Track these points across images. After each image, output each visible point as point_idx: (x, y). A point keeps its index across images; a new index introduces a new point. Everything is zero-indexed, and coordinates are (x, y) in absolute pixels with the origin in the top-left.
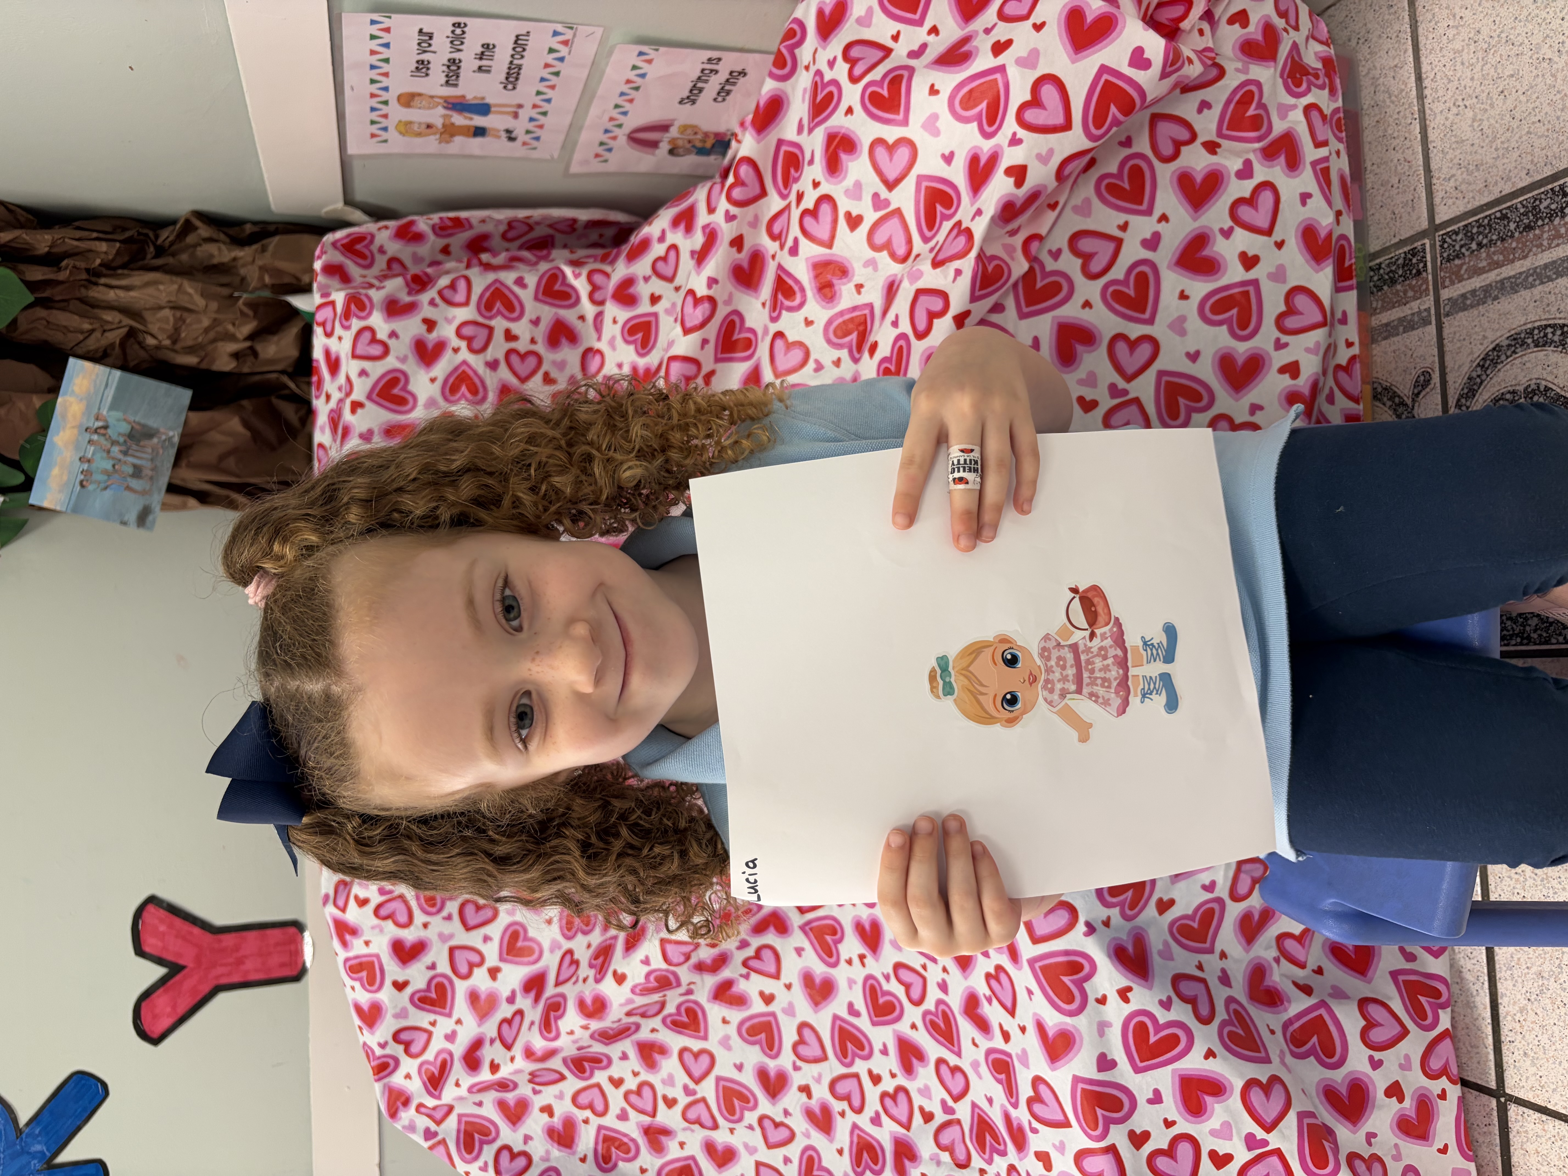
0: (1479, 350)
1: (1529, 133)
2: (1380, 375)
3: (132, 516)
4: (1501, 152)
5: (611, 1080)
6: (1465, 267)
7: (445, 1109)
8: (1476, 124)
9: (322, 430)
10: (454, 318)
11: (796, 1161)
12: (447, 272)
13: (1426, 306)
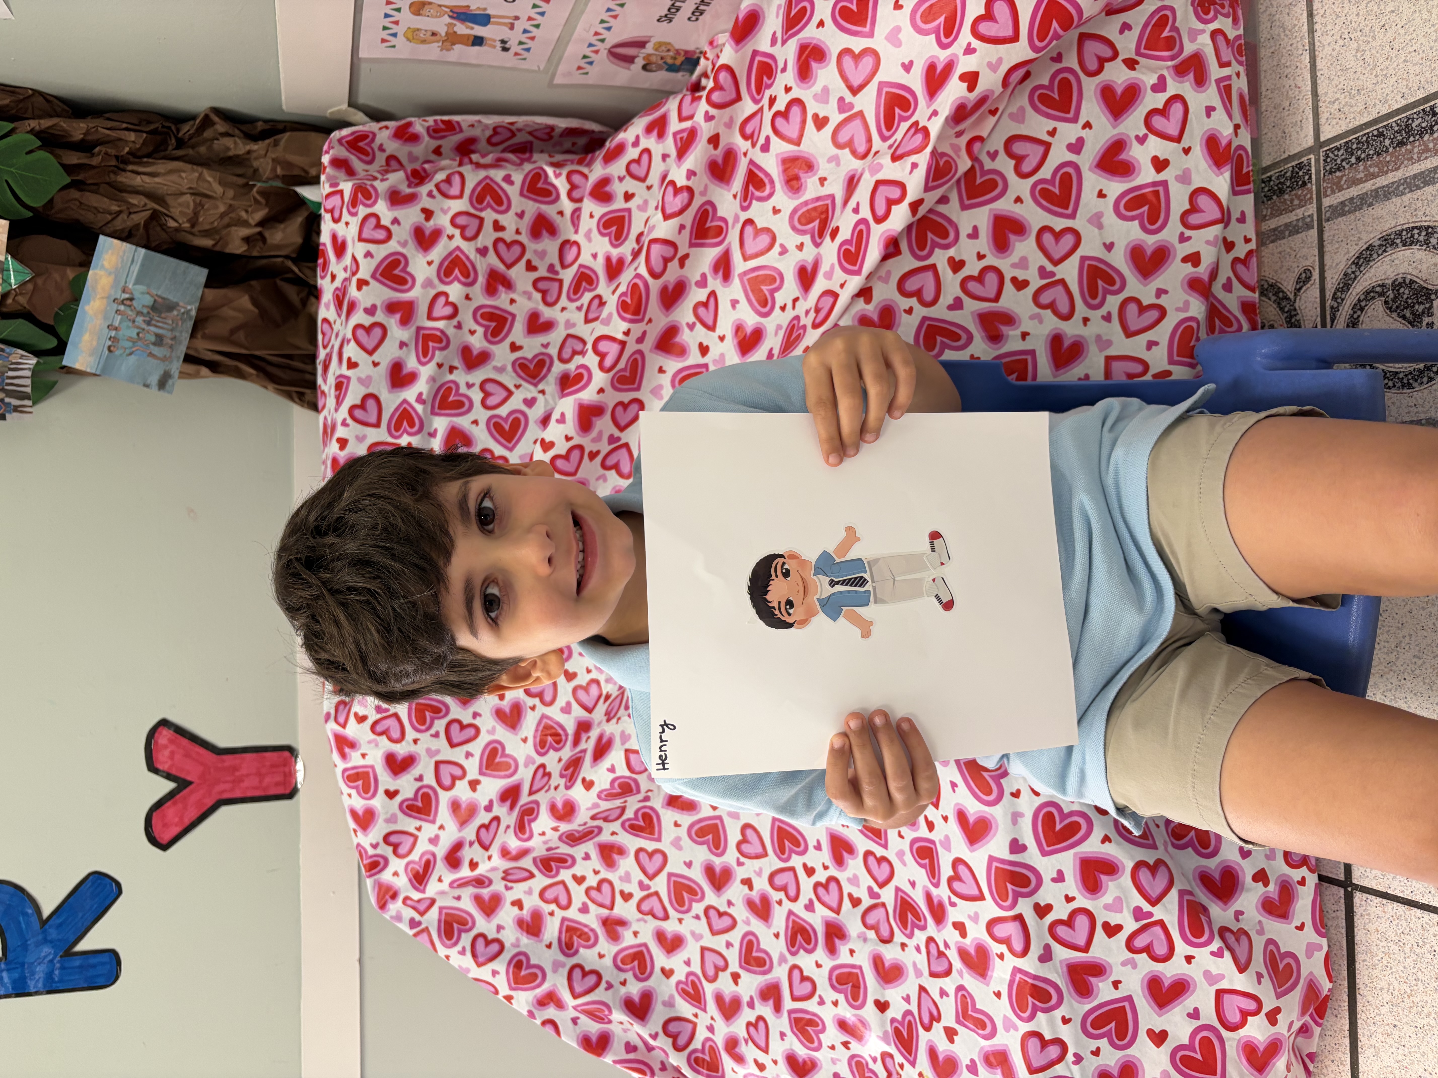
0: (1354, 250)
1: (1404, 61)
2: (1267, 274)
3: (154, 380)
4: (1380, 78)
5: (574, 877)
6: (1344, 179)
7: (428, 902)
8: (1359, 55)
9: (327, 307)
10: (449, 208)
11: (737, 946)
12: (442, 169)
13: (1310, 213)
